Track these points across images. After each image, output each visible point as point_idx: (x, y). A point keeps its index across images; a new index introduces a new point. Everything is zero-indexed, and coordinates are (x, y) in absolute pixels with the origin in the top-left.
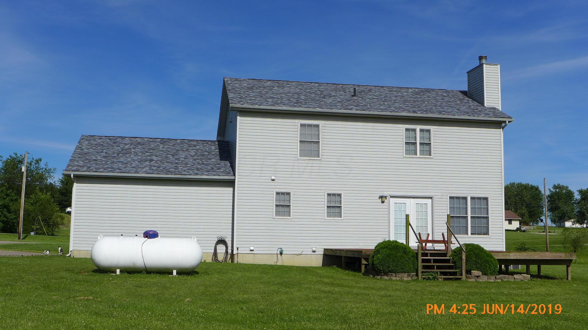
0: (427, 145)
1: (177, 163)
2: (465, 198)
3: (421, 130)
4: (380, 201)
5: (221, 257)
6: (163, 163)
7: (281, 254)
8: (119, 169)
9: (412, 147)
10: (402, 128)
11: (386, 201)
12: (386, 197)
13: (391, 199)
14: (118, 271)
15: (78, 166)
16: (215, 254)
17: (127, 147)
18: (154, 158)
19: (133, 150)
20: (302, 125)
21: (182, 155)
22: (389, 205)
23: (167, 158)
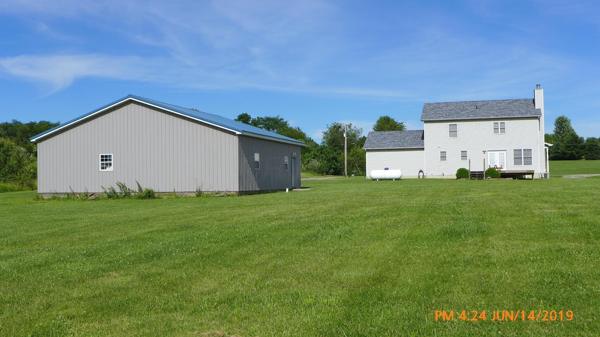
0: (503, 129)
1: (404, 142)
2: (521, 150)
3: (501, 123)
4: (483, 153)
5: (421, 177)
6: (399, 142)
7: (443, 175)
8: (382, 146)
9: (496, 130)
10: (492, 122)
11: (485, 153)
12: (485, 151)
13: (488, 152)
14: (378, 180)
15: (367, 146)
16: (419, 176)
17: (386, 136)
18: (396, 140)
19: (388, 137)
20: (450, 125)
21: (407, 138)
22: (487, 154)
23: (401, 140)
